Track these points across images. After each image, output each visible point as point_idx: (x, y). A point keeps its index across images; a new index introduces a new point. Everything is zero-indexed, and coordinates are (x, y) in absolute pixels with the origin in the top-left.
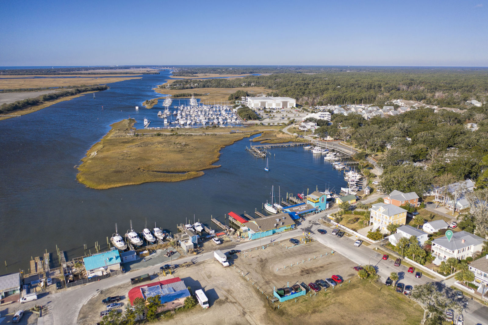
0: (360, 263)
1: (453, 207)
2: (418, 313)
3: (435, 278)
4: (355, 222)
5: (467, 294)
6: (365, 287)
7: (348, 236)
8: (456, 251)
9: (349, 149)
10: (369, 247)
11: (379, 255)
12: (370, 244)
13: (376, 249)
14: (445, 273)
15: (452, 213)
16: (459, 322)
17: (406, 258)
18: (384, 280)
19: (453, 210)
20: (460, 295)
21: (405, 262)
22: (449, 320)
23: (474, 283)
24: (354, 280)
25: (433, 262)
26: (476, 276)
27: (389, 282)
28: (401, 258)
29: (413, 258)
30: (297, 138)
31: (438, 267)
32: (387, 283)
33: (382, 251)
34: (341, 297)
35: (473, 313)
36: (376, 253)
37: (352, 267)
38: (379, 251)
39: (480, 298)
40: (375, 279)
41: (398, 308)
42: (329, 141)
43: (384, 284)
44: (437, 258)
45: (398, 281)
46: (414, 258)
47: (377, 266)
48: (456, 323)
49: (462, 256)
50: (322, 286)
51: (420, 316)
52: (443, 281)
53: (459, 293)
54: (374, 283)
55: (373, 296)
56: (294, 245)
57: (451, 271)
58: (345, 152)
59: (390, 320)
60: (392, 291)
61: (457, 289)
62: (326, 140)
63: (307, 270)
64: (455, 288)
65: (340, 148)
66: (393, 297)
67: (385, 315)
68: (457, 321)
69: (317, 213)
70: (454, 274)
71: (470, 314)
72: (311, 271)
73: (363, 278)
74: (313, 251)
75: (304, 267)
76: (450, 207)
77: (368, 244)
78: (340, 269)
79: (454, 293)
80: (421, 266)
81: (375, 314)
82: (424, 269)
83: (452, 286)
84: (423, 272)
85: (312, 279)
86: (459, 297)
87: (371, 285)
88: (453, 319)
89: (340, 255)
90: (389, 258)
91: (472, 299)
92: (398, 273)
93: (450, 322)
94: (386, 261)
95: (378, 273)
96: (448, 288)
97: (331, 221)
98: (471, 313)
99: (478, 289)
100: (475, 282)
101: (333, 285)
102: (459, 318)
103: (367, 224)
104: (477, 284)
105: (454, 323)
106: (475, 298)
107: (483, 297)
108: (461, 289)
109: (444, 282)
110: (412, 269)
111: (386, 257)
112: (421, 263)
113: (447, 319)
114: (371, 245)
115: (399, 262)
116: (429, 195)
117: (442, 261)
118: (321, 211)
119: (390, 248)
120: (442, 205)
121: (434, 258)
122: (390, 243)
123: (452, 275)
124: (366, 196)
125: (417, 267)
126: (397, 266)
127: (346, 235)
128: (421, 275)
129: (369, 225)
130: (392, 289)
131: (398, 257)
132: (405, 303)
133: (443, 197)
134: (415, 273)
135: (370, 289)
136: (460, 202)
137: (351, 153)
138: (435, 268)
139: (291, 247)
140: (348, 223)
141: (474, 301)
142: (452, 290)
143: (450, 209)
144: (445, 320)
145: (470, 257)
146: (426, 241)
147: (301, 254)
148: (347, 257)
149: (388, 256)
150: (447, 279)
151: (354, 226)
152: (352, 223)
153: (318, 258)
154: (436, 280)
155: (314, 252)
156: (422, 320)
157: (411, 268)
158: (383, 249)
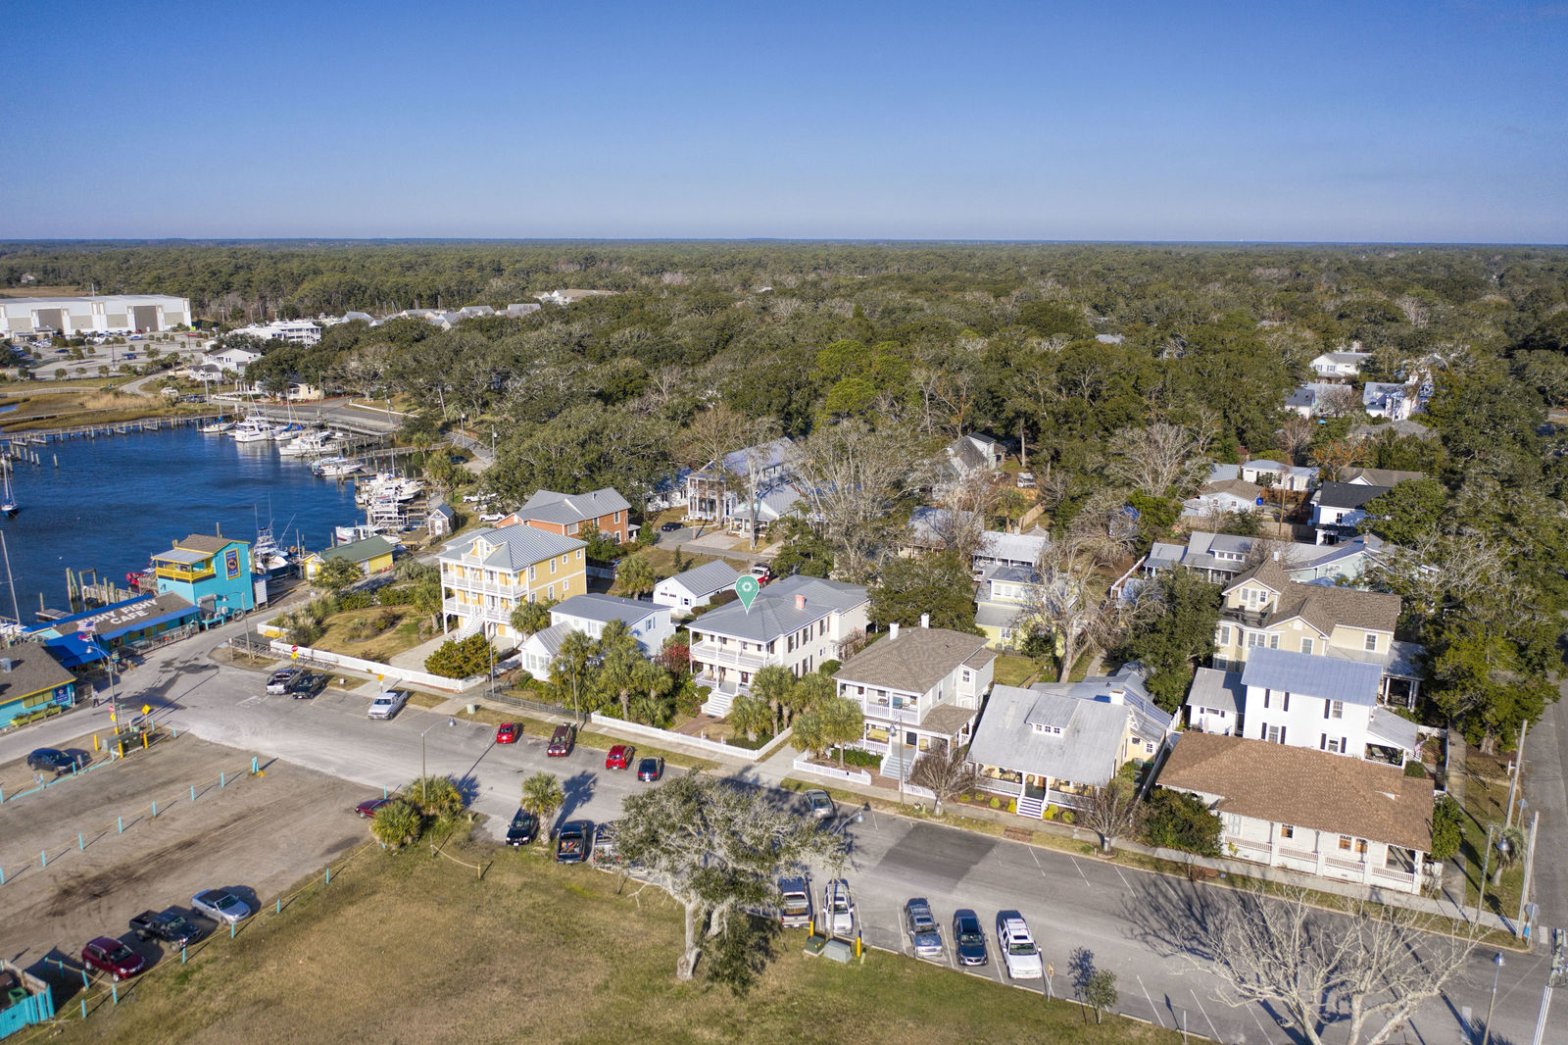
0: (391, 784)
1: (748, 526)
2: (661, 934)
3: (716, 765)
4: (381, 631)
5: (846, 795)
6: (410, 883)
7: (344, 686)
8: (781, 644)
9: (383, 418)
10: (440, 709)
11: (481, 731)
12: (445, 699)
13: (470, 709)
14: (752, 737)
15: (748, 544)
16: (838, 917)
17: (596, 717)
18: (499, 828)
19: (751, 535)
20: (822, 805)
21: (591, 735)
22: (796, 922)
23: (864, 745)
24: (356, 864)
25: (703, 707)
26: (865, 713)
27: (523, 830)
28: (574, 723)
29: (625, 708)
30: (179, 406)
31: (723, 722)
32: (514, 834)
33: (494, 712)
34: (272, 967)
35: (881, 863)
36: (470, 728)
37: (347, 811)
38: (480, 715)
39: (894, 797)
40: (459, 836)
41: (568, 936)
42: (307, 401)
43: (501, 845)
44: (716, 690)
45: (563, 817)
46: (628, 708)
47: (472, 775)
48: (828, 925)
49: (805, 661)
50: (168, 939)
51: (671, 944)
52: (748, 768)
53: (818, 797)
54: (454, 855)
55: (443, 917)
56: (53, 775)
57: (775, 721)
58: (365, 428)
59: (531, 1007)
60: (540, 867)
61: (809, 786)
62: (294, 401)
63: (97, 880)
64: (799, 786)
65: (347, 418)
66: (546, 891)
67: (504, 993)
68: (828, 916)
69: (212, 626)
70: (788, 732)
71: (875, 870)
72: (122, 877)
73: (403, 845)
74: (152, 784)
75: (82, 869)
76: (739, 528)
77: (435, 699)
78: (285, 831)
79: (797, 805)
80: (659, 733)
81: (452, 1002)
82: (670, 744)
83: (786, 780)
84: (668, 754)
85: (115, 921)
86: (822, 812)
87: (441, 865)
88: (809, 911)
89: (295, 771)
90: (526, 734)
91: (867, 807)
92: (566, 783)
93: (801, 926)
94: (511, 749)
95: (475, 807)
96: (770, 790)
97: (273, 644)
98: (875, 864)
99: (883, 763)
100: (865, 740)
101: (232, 918)
102: (836, 899)
103: (436, 627)
104: (872, 749)
105: (821, 929)
106: (880, 801)
107: (907, 789)
108: (822, 784)
109: (752, 772)
110: (620, 756)
111: (512, 732)
112: (654, 723)
113: (788, 921)
114: (447, 703)
115: (565, 741)
116: (666, 505)
117: (737, 694)
118: (228, 619)
119: (530, 694)
120: (714, 529)
121: (706, 691)
122: (529, 677)
123: (778, 739)
124: (439, 539)
125: (642, 741)
126: (561, 755)
127: (339, 685)
128: (662, 767)
129: (441, 627)
130: (537, 859)
131: (562, 721)
132: (603, 902)
133: (712, 502)
134: (635, 766)
135: (435, 886)
136: (770, 505)
137: (391, 426)
138: (713, 729)
139: (29, 788)
140: (352, 638)
141: (877, 814)
142: (787, 794)
143: (741, 533)
144: (780, 927)
145: (832, 662)
146: (668, 637)
147: (80, 812)
148: (330, 771)
149: (521, 728)
150: (763, 759)
151: (375, 646)
152: (367, 638)
153: (176, 807)
154: (722, 773)
155: (157, 786)
156: (681, 960)
157: (617, 750)
158: (499, 705)
